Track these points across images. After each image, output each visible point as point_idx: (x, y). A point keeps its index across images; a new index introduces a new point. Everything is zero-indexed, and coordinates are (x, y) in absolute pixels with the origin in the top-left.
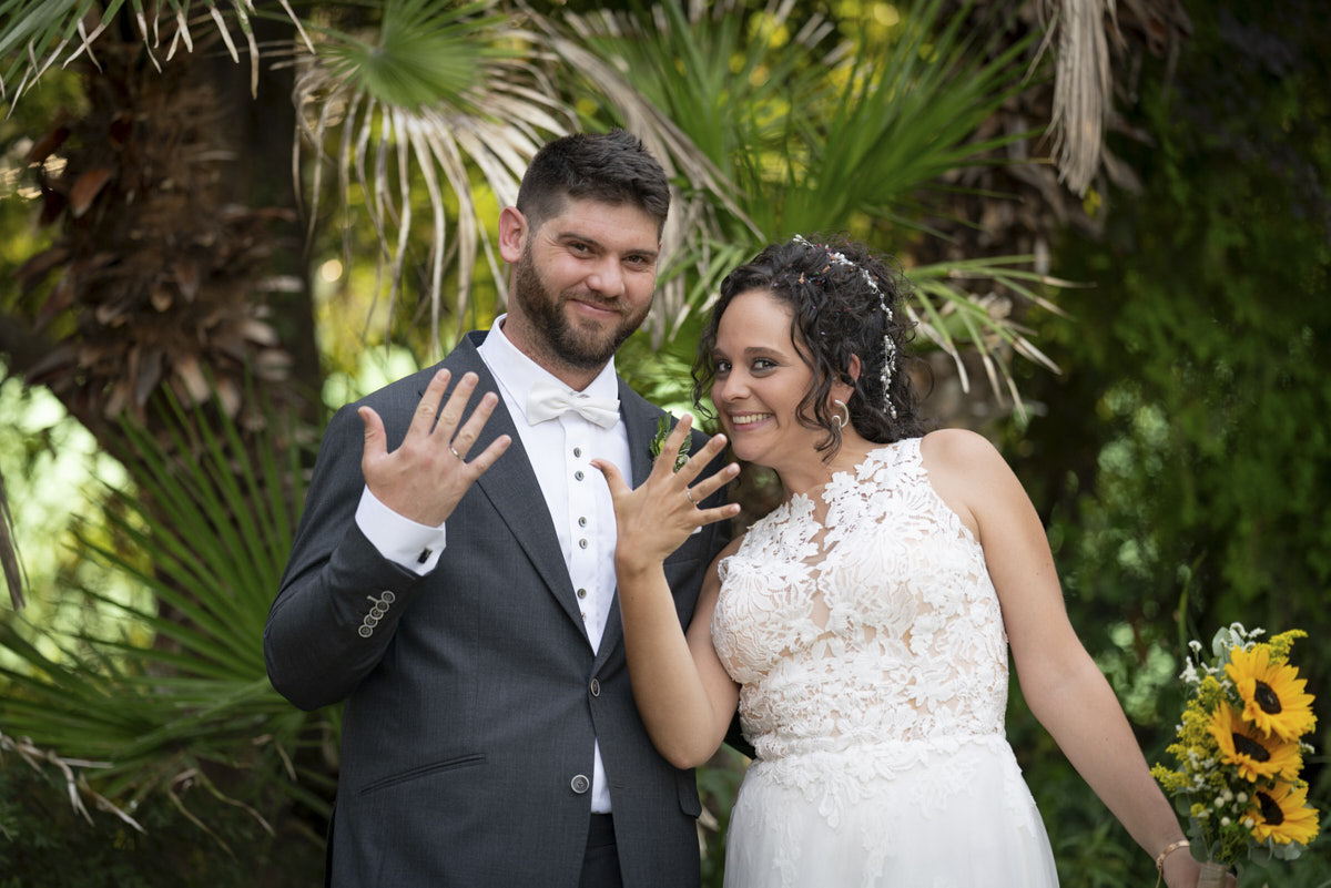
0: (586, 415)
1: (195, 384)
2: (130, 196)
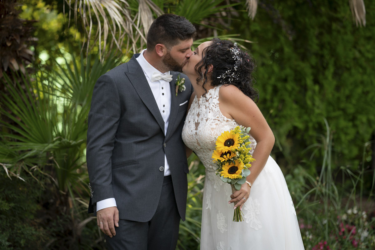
0: (165, 79)
1: (16, 66)
2: (2, 16)
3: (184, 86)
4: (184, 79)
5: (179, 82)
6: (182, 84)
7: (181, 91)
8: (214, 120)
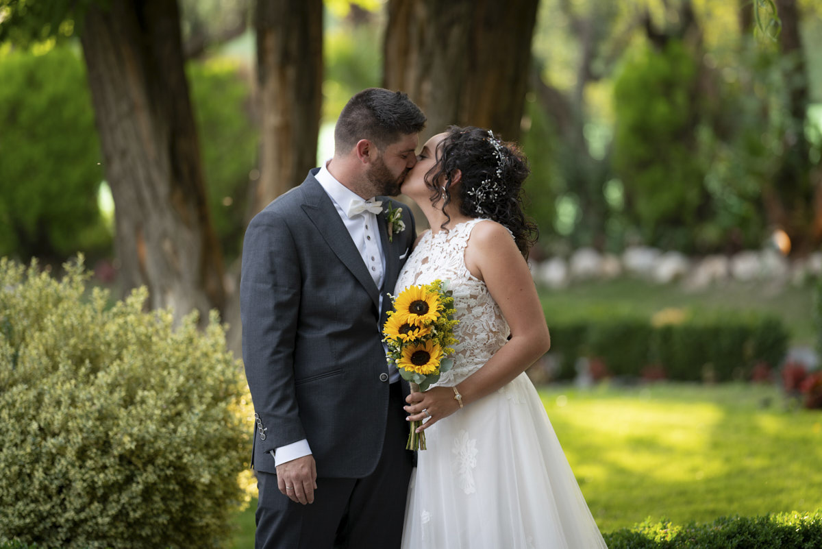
0: (369, 212)
3: (401, 223)
4: (400, 209)
5: (392, 216)
6: (398, 219)
7: (398, 232)
8: (447, 271)
